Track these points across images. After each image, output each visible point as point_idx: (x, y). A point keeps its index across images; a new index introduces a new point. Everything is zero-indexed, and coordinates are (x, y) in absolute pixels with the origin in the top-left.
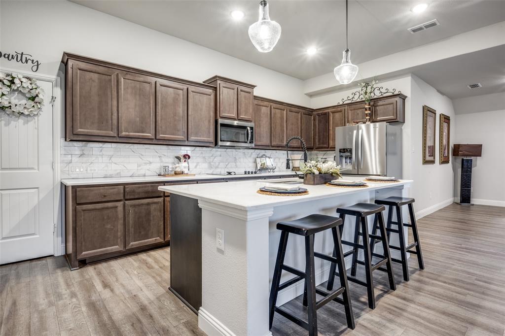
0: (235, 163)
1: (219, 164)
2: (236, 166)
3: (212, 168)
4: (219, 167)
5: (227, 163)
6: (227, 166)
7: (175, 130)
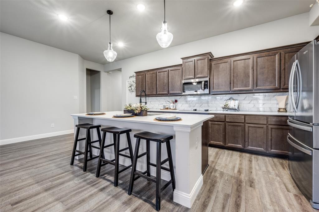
0: (207, 104)
1: (195, 105)
2: (208, 106)
3: (191, 106)
4: (196, 106)
5: (201, 104)
6: (201, 105)
7: (164, 89)
